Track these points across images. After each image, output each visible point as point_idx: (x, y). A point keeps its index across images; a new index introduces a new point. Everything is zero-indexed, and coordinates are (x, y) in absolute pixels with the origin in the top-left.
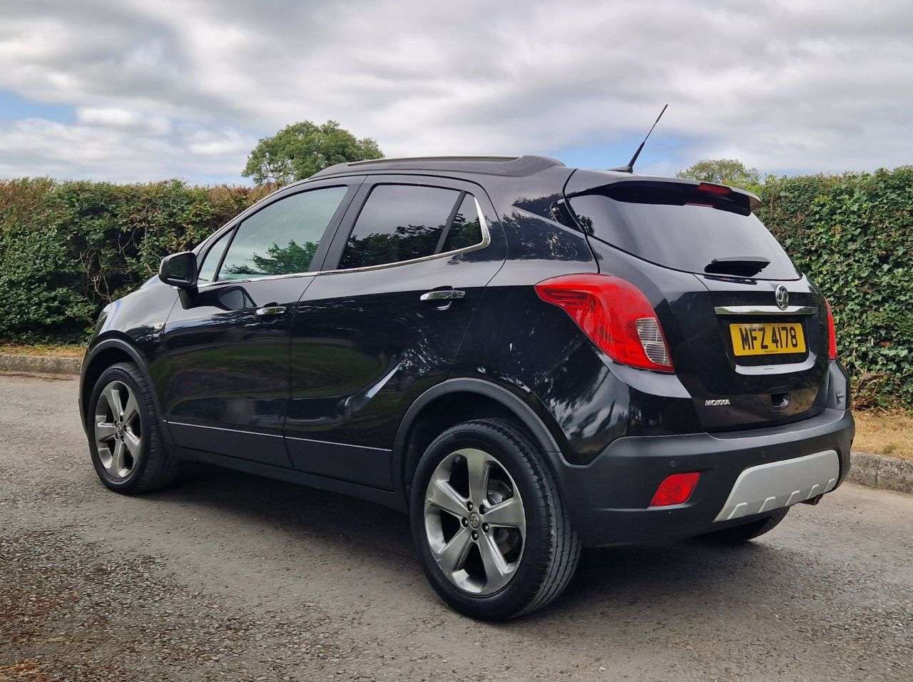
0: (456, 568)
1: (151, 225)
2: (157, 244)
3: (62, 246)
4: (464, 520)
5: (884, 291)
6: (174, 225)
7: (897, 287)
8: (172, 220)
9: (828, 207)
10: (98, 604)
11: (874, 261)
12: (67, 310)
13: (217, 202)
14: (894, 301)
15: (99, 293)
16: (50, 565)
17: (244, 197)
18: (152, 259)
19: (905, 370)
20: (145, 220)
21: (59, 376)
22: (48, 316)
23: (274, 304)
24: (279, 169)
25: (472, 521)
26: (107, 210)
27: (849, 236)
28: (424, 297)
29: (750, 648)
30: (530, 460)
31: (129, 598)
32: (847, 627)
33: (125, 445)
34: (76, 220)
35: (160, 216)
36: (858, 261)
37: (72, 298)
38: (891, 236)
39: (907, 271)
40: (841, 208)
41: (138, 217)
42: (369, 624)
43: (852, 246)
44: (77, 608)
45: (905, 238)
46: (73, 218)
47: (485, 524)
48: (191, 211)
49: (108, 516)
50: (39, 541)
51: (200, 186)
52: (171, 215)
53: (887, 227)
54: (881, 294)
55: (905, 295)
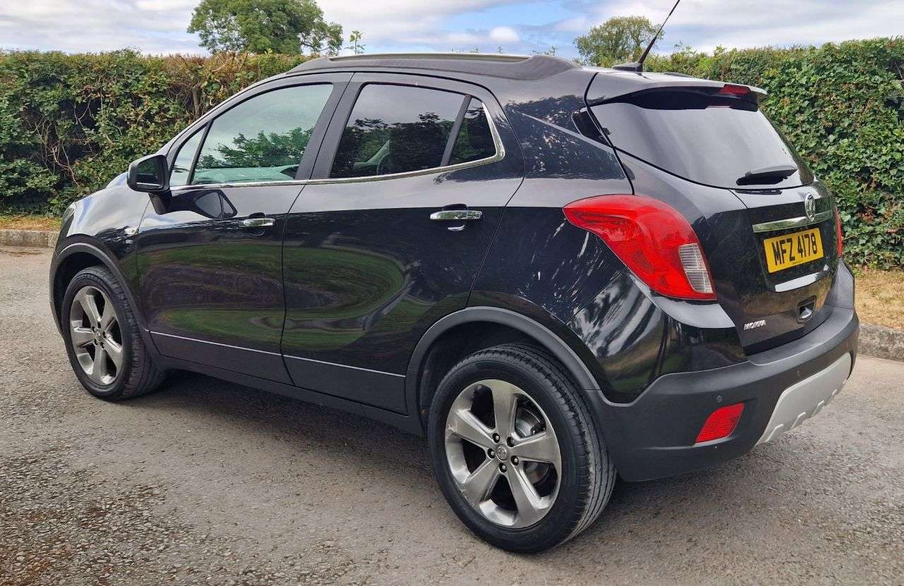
0: (483, 499)
1: (107, 95)
2: (115, 115)
3: (15, 117)
4: (490, 450)
5: (830, 160)
6: (130, 95)
7: (842, 157)
8: (128, 91)
9: (777, 79)
10: (95, 561)
11: (820, 132)
12: (28, 182)
13: (172, 72)
14: (839, 169)
15: (59, 164)
16: (36, 507)
17: (200, 67)
18: (111, 130)
19: (847, 234)
20: (99, 90)
21: (26, 249)
22: (8, 188)
23: (260, 215)
24: (222, 26)
25: (500, 453)
26: (59, 81)
27: (798, 108)
28: (434, 216)
29: (788, 568)
30: (564, 395)
31: (130, 549)
32: (869, 529)
33: (105, 351)
34: (28, 91)
35: (116, 88)
36: (804, 132)
37: (31, 169)
38: (837, 108)
39: (851, 142)
40: (789, 81)
41: (92, 87)
42: (397, 568)
43: (800, 118)
44: (73, 569)
45: (850, 110)
46: (25, 89)
47: (513, 457)
48: (146, 81)
49: (94, 432)
50: (21, 472)
51: (153, 55)
52: (126, 85)
53: (834, 100)
54: (826, 162)
55: (850, 164)
